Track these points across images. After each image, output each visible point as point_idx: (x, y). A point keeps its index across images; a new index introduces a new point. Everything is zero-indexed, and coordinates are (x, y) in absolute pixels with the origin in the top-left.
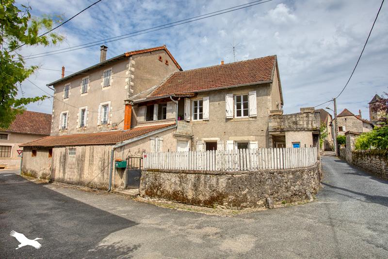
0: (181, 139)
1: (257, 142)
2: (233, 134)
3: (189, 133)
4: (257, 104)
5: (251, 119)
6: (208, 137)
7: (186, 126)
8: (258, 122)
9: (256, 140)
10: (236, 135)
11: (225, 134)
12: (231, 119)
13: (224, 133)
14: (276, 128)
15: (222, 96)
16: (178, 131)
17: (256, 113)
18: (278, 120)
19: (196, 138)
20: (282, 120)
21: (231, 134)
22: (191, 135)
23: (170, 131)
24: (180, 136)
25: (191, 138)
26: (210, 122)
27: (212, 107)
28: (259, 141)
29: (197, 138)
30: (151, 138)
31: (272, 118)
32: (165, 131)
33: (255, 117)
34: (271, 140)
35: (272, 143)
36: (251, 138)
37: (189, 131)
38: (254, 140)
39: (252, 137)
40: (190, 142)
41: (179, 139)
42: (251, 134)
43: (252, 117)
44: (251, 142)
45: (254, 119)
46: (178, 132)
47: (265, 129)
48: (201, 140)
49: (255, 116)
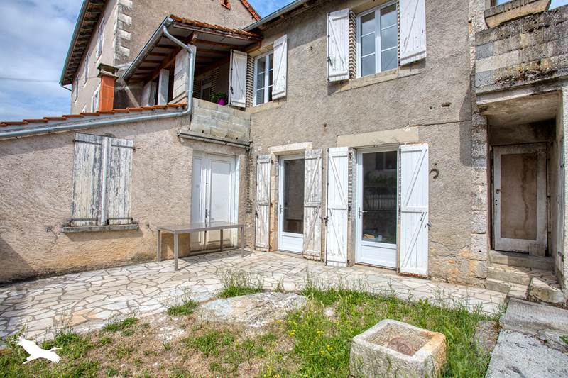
0: (210, 148)
1: (425, 146)
2: (348, 129)
3: (239, 135)
4: (428, 19)
5: (407, 72)
6: (283, 143)
7: (226, 115)
8: (429, 79)
9: (421, 141)
10: (357, 131)
11: (327, 131)
12: (342, 83)
13: (322, 128)
14: (515, 73)
15: (320, 23)
16: (194, 125)
17: (423, 47)
18: (526, 39)
19: (257, 149)
20: (546, 33)
21: (344, 128)
22: (246, 141)
23: (167, 124)
24: (205, 140)
25: (247, 149)
26: (289, 100)
27: (294, 62)
28: (432, 142)
29: (260, 149)
30: (78, 137)
31: (493, 36)
32: (144, 121)
33: (420, 63)
34: (483, 135)
35: (485, 147)
36: (406, 133)
37: (235, 128)
38: (416, 139)
39: (408, 129)
40: (242, 157)
41: (200, 147)
42: (404, 120)
43: (410, 65)
44: (403, 148)
45: (415, 71)
46: (195, 127)
47: (457, 95)
48: (268, 153)
49: (419, 58)
